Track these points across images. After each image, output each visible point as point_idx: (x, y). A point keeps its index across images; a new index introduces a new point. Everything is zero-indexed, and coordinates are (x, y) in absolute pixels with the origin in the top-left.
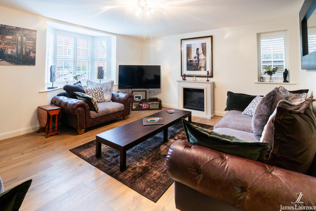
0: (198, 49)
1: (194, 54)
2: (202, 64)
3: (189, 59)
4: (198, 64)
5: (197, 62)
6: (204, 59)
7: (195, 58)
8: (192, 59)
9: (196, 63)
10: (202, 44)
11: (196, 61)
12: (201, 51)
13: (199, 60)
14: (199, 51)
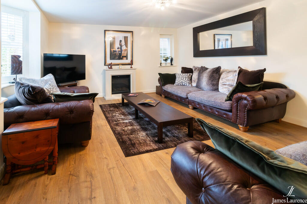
0: (121, 41)
1: (117, 45)
2: (124, 53)
3: (112, 50)
4: (120, 54)
5: (120, 52)
6: (126, 50)
7: (118, 48)
8: (115, 49)
9: (119, 53)
10: (124, 37)
11: (119, 51)
12: (123, 43)
13: (121, 51)
14: (122, 42)
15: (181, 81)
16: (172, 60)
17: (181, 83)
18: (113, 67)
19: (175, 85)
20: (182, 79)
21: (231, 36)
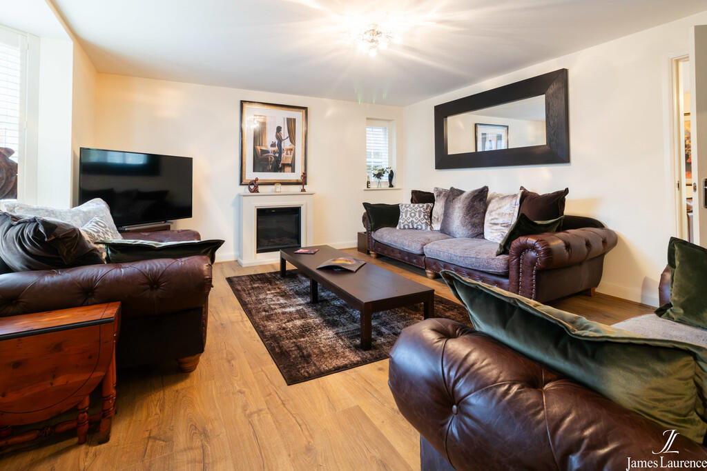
0: (279, 129)
1: (270, 138)
2: (286, 158)
3: (259, 148)
4: (278, 160)
5: (277, 155)
6: (291, 150)
7: (273, 145)
8: (266, 146)
9: (275, 157)
10: (287, 119)
11: (274, 152)
12: (285, 133)
13: (280, 152)
14: (282, 132)
15: (410, 220)
16: (391, 176)
17: (410, 224)
18: (260, 188)
19: (398, 228)
20: (413, 215)
21: (506, 128)
